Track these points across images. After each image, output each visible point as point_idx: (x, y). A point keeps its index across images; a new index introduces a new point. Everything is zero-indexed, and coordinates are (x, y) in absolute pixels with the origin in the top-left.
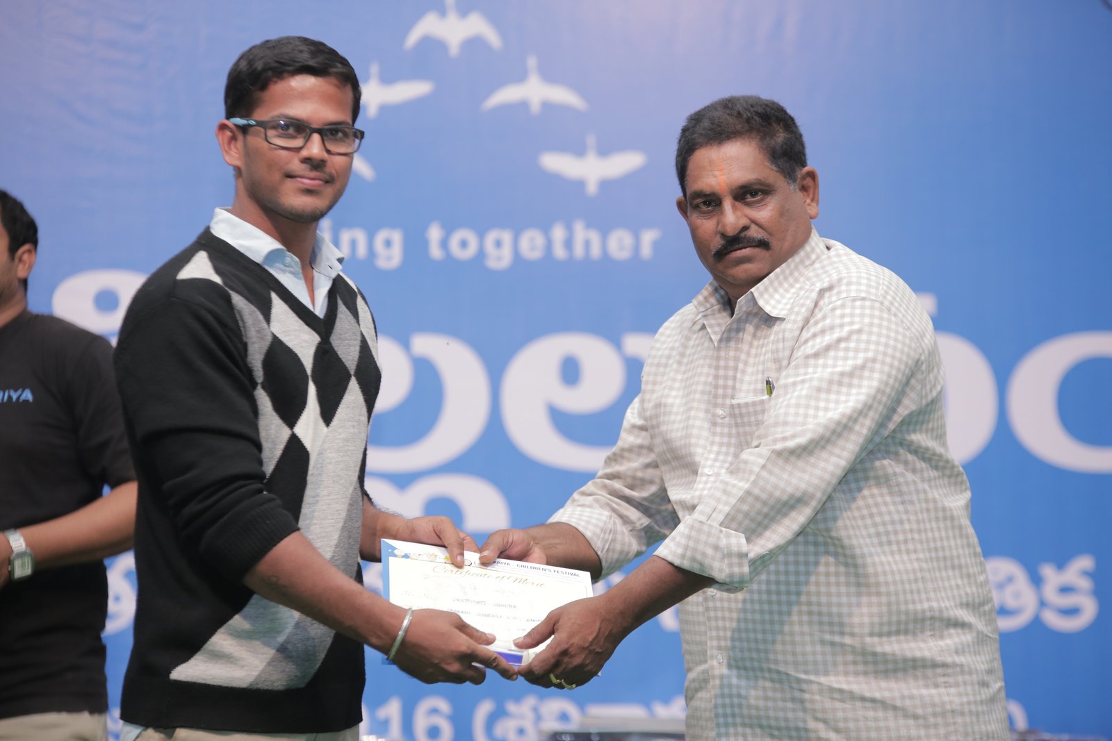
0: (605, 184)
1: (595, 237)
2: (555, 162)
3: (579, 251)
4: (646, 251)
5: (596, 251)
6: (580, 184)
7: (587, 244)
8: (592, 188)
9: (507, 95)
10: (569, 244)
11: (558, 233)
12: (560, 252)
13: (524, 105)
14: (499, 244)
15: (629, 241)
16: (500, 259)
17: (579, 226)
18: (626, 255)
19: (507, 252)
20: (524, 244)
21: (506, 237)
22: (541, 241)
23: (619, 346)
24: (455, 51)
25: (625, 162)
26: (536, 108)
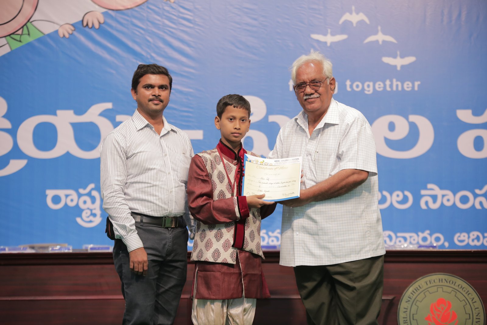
0: (403, 67)
1: (399, 84)
2: (387, 60)
3: (394, 89)
4: (416, 88)
6: (395, 67)
7: (397, 86)
8: (399, 68)
9: (372, 38)
10: (391, 86)
11: (388, 83)
12: (388, 89)
14: (368, 86)
15: (411, 85)
16: (369, 91)
17: (394, 80)
18: (410, 89)
19: (371, 89)
20: (377, 86)
21: (371, 84)
22: (382, 85)
23: (407, 119)
24: (355, 25)
25: (410, 60)
26: (380, 43)
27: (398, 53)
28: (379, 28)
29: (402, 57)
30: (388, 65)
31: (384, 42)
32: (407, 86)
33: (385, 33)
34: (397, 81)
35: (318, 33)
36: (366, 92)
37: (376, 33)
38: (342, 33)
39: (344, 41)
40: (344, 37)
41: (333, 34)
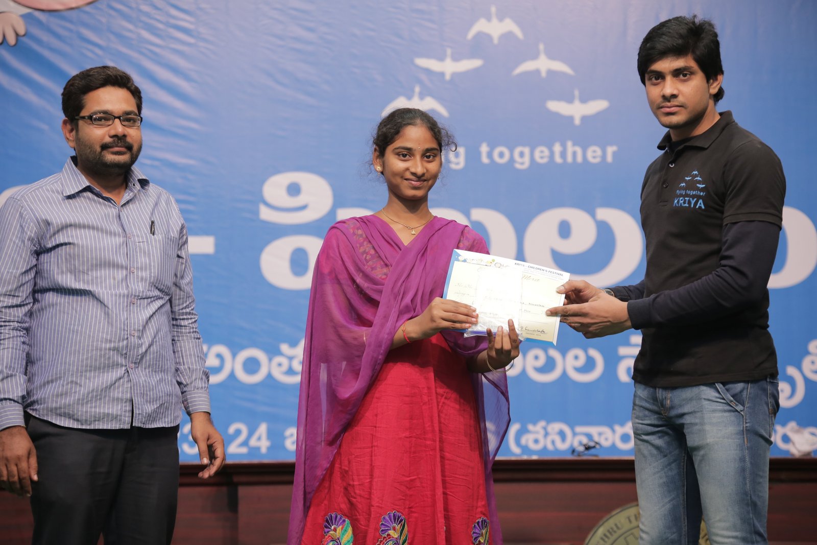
1: (579, 150)
2: (555, 106)
3: (570, 159)
4: (609, 159)
5: (579, 159)
7: (574, 154)
8: (577, 122)
9: (528, 66)
10: (563, 154)
11: (557, 148)
12: (558, 159)
13: (538, 72)
14: (522, 155)
15: (599, 152)
16: (523, 163)
17: (569, 144)
18: (598, 160)
19: (527, 159)
20: (537, 155)
21: (527, 150)
22: (546, 152)
23: (593, 215)
24: (496, 41)
25: (597, 106)
26: (544, 74)
27: (577, 93)
32: (594, 154)
34: (574, 144)
36: (518, 166)
38: (472, 55)
40: (476, 63)
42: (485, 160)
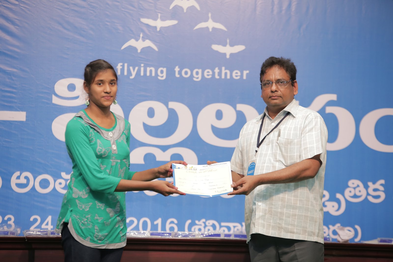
1: (228, 72)
2: (216, 47)
4: (245, 77)
7: (226, 74)
8: (228, 57)
9: (202, 25)
10: (220, 74)
12: (217, 77)
14: (197, 73)
15: (239, 74)
16: (198, 78)
17: (223, 68)
18: (238, 78)
19: (200, 76)
20: (206, 73)
21: (200, 71)
22: (211, 73)
23: (235, 108)
24: (185, 11)
25: (239, 48)
26: (211, 30)
27: (228, 41)
28: (210, 15)
29: (232, 45)
30: (217, 52)
31: (214, 29)
32: (236, 74)
33: (215, 21)
34: (226, 69)
35: (148, 18)
36: (195, 79)
37: (206, 20)
38: (172, 18)
39: (174, 26)
40: (175, 22)
41: (163, 19)
42: (177, 75)
